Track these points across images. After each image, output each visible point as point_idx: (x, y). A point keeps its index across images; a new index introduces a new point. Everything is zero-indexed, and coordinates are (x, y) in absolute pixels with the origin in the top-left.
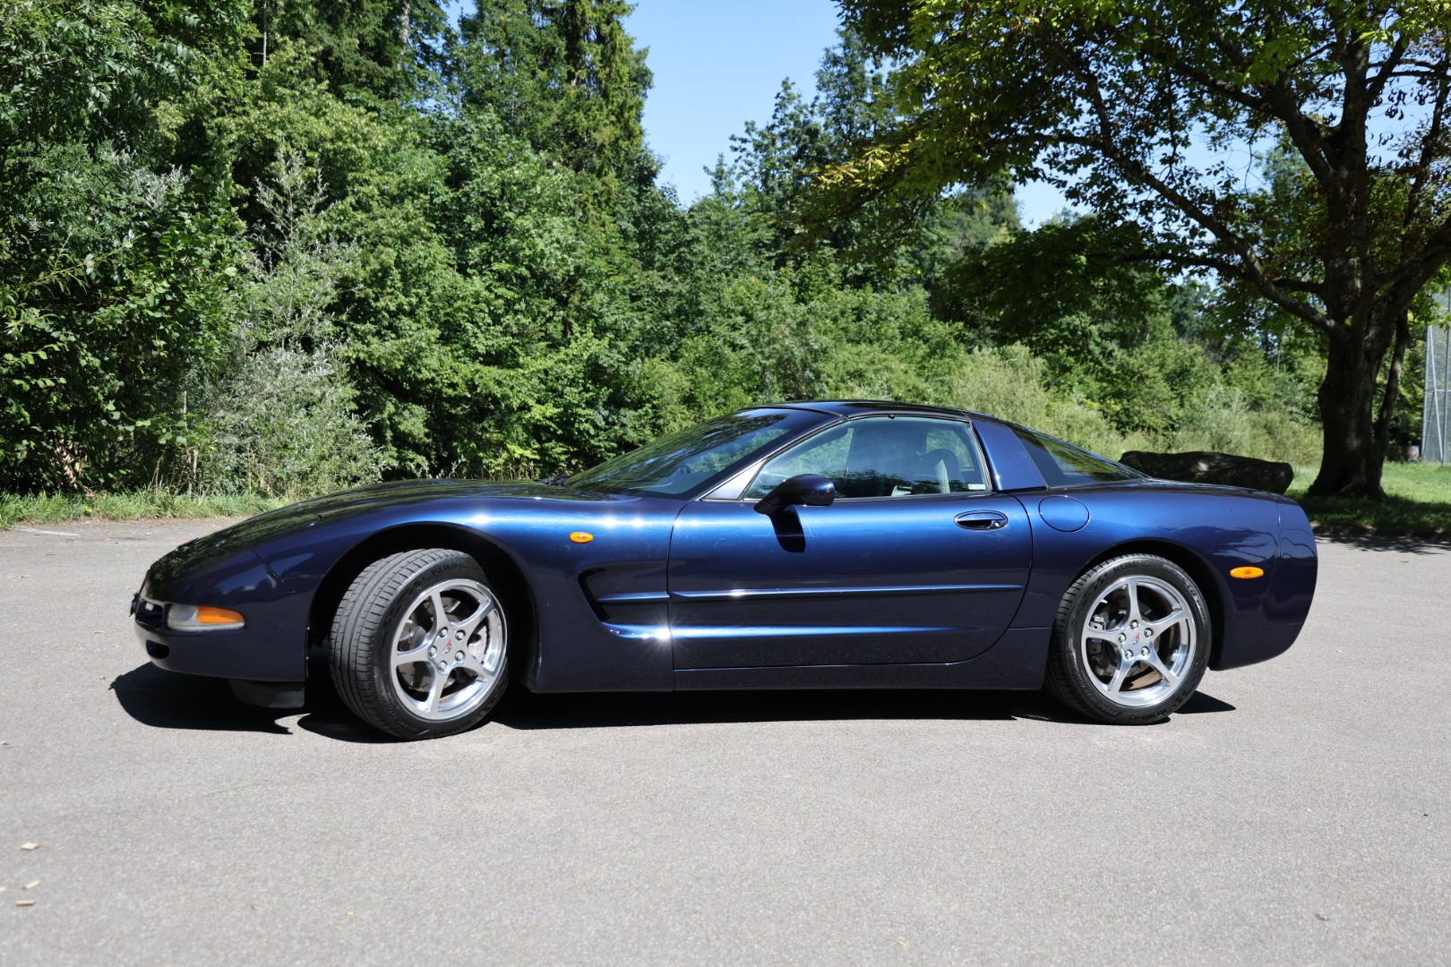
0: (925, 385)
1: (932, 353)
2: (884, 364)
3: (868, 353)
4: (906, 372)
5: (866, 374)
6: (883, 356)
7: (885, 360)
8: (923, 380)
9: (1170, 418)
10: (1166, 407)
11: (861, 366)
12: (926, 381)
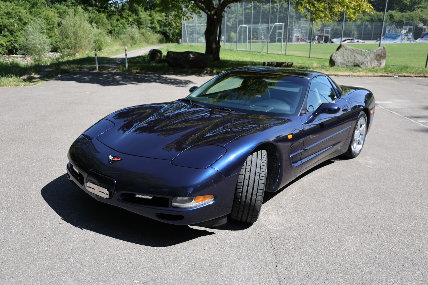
0: (34, 18)
1: (33, 7)
2: (18, 10)
3: (11, 6)
4: (26, 13)
5: (12, 13)
6: (17, 7)
7: (18, 9)
8: (33, 16)
9: (109, 29)
10: (107, 26)
11: (10, 10)
12: (34, 17)
